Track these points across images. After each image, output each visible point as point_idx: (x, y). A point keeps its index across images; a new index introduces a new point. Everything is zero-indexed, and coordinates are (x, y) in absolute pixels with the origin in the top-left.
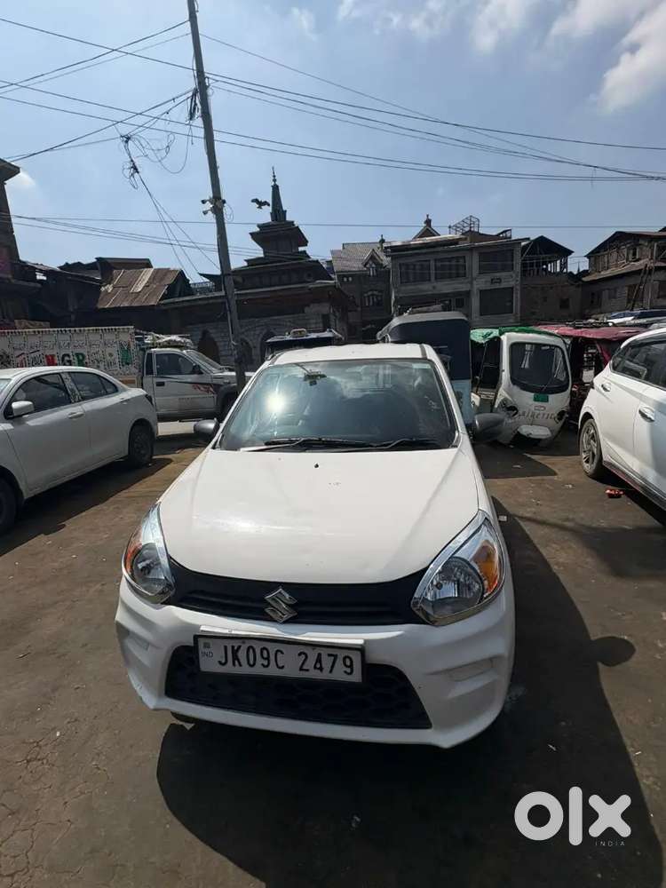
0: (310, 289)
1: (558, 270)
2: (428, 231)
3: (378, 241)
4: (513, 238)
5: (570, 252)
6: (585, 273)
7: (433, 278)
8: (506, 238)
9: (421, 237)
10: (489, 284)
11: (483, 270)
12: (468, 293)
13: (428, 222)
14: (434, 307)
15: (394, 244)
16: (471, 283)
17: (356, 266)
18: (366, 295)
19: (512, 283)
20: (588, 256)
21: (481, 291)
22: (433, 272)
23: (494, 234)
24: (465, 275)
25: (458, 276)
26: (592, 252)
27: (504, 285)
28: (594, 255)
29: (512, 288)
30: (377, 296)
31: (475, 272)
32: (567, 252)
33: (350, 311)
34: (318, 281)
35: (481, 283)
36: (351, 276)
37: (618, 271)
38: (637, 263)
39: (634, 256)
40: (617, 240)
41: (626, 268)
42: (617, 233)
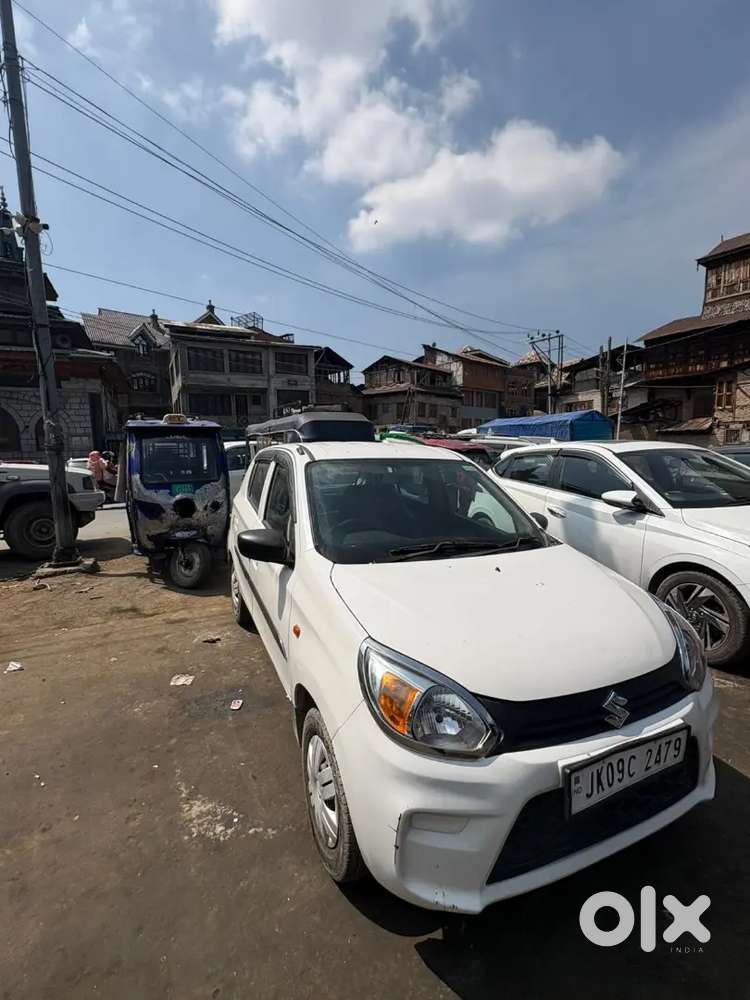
0: (71, 358)
1: (342, 381)
2: (210, 318)
3: (149, 315)
4: (296, 343)
5: (351, 367)
6: (362, 387)
7: (227, 370)
8: (289, 341)
9: (203, 322)
10: (286, 385)
11: (280, 370)
12: (264, 391)
13: (211, 308)
14: (335, 406)
15: (176, 324)
16: (269, 381)
17: (121, 339)
18: (134, 376)
19: (307, 387)
20: (365, 372)
21: (278, 391)
22: (226, 362)
23: (278, 335)
24: (261, 372)
25: (254, 372)
26: (366, 370)
27: (299, 388)
28: (368, 372)
29: (308, 392)
30: (150, 380)
31: (272, 369)
32: (348, 366)
33: (121, 393)
34: (80, 350)
35: (277, 383)
36: (115, 350)
37: (388, 389)
38: (402, 385)
39: (399, 379)
40: (386, 363)
41: (394, 388)
42: (385, 357)
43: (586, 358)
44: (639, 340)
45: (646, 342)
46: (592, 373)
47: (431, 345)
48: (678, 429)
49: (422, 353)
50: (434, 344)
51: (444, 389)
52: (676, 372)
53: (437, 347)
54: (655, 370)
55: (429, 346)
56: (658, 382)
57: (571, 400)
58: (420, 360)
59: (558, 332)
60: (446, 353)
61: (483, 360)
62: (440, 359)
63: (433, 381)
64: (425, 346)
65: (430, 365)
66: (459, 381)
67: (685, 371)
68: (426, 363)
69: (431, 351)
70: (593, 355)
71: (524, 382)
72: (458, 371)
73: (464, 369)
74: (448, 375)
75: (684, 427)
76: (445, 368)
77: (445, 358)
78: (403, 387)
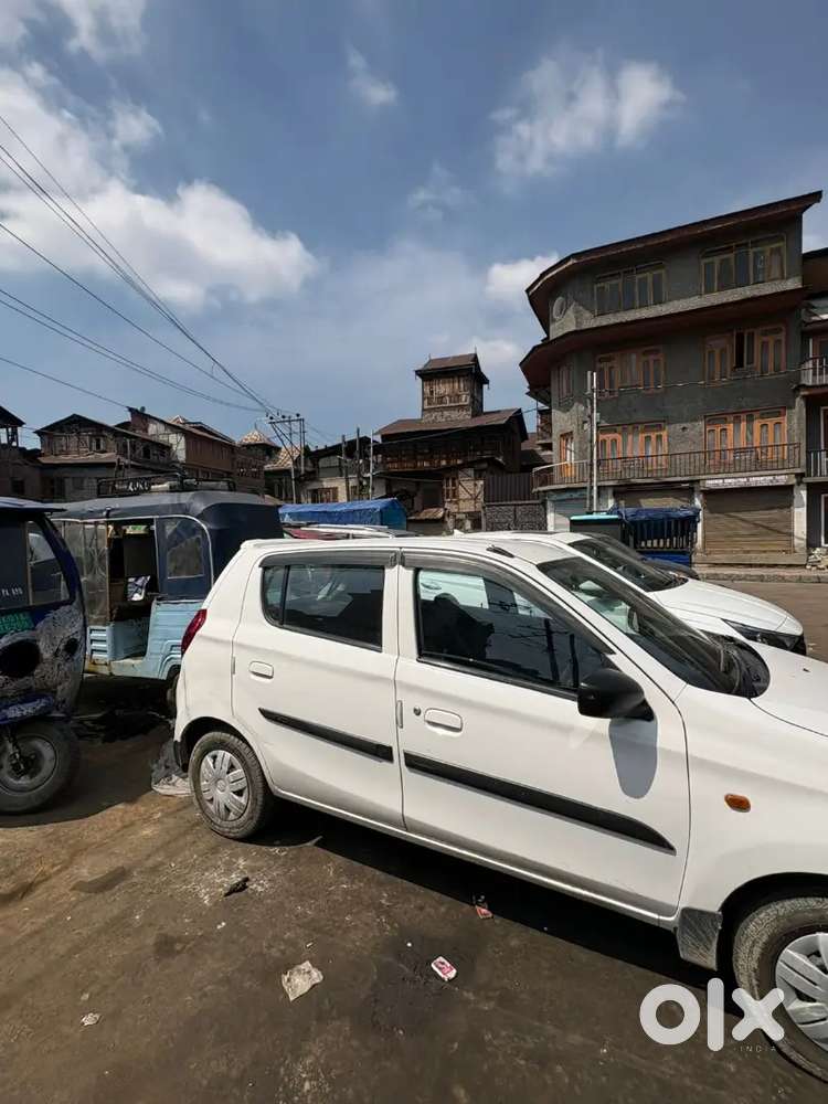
5: (19, 422)
6: (37, 452)
20: (40, 433)
26: (42, 431)
28: (46, 433)
32: (16, 423)
37: (81, 459)
38: (104, 456)
39: (98, 446)
40: (76, 424)
41: (92, 458)
42: (74, 416)
43: (329, 445)
44: (376, 434)
45: (383, 437)
46: (334, 461)
47: (139, 409)
48: (418, 518)
49: (128, 417)
50: (143, 409)
51: (163, 465)
52: (408, 466)
53: (146, 412)
54: (391, 462)
55: (137, 410)
56: (393, 474)
57: (315, 486)
58: (125, 425)
59: (298, 415)
60: (162, 422)
61: (206, 434)
62: (153, 428)
63: (147, 453)
64: (131, 410)
65: (138, 433)
66: (181, 455)
67: (415, 466)
68: (134, 430)
69: (140, 416)
70: (336, 443)
71: (254, 463)
72: (179, 445)
73: (187, 443)
74: (165, 448)
75: (423, 516)
76: (162, 439)
77: (161, 428)
78: (104, 457)
